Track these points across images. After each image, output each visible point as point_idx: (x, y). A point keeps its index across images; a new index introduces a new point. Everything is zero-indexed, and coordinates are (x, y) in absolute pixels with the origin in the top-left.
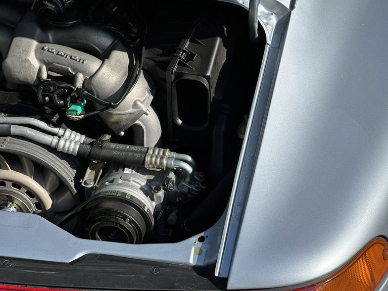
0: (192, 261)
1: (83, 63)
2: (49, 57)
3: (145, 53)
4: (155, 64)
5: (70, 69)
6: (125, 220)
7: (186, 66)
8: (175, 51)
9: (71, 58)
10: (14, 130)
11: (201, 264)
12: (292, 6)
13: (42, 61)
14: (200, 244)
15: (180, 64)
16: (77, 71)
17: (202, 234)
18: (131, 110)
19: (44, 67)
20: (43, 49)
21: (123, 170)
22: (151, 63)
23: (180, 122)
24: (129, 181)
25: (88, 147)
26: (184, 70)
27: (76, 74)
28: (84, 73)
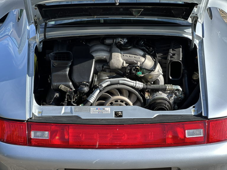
0: (193, 114)
1: (139, 58)
2: (126, 58)
3: (157, 55)
4: (161, 58)
5: (135, 61)
6: (166, 105)
7: (173, 58)
8: (168, 53)
9: (135, 57)
10: (121, 82)
11: (196, 114)
12: (203, 36)
13: (124, 60)
14: (194, 109)
15: (171, 57)
16: (137, 61)
17: (194, 106)
18: (157, 73)
19: (125, 62)
20: (124, 56)
21: (158, 92)
22: (160, 58)
23: (171, 78)
24: (162, 95)
25: (146, 85)
26: (172, 59)
27: (137, 62)
28: (140, 62)
